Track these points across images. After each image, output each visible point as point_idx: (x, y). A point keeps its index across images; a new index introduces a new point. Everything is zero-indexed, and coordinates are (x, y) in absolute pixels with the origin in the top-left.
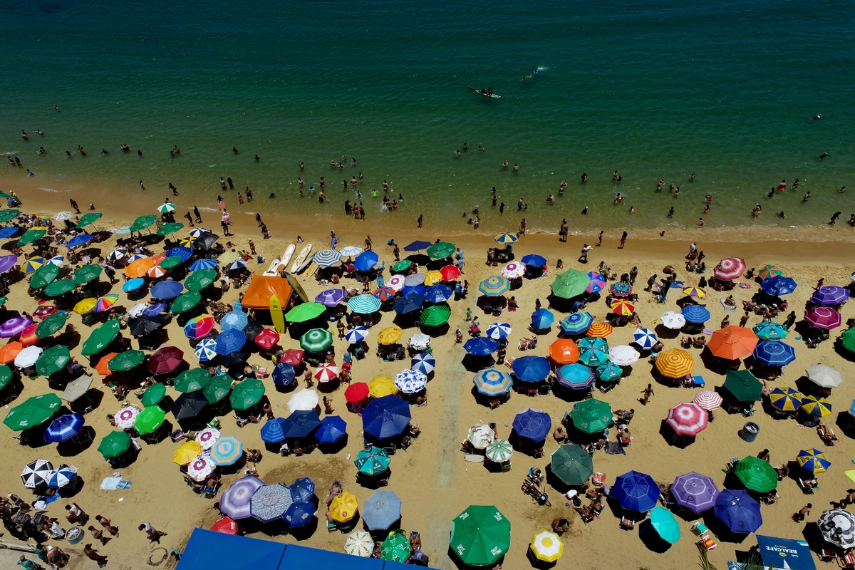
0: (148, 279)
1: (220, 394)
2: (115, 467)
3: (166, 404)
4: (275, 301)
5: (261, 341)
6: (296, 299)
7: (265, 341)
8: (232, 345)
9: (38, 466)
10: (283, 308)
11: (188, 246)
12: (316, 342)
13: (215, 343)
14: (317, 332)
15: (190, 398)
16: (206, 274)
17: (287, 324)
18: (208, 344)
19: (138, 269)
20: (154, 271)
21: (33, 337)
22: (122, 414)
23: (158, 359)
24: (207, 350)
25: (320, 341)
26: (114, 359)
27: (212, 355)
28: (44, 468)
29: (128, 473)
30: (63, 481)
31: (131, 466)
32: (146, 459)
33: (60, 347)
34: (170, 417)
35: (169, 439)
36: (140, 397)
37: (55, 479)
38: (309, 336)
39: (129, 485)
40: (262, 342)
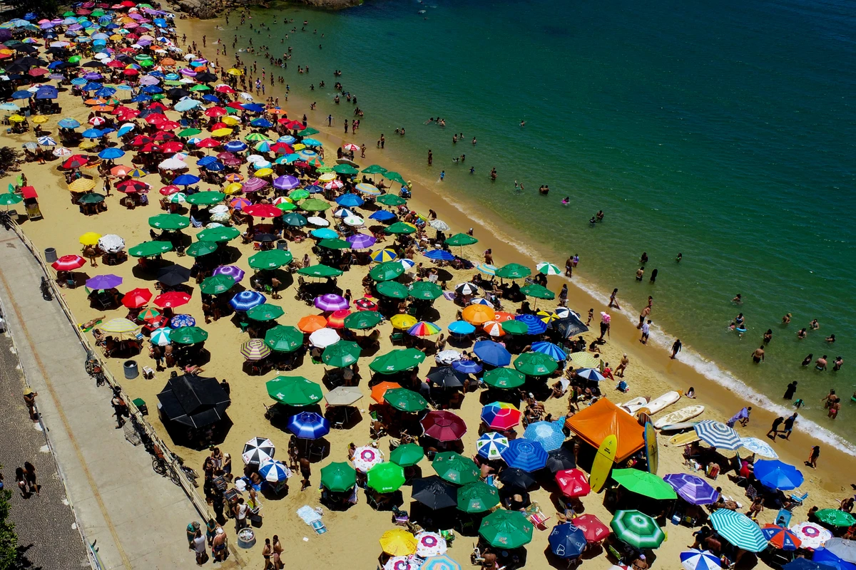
0: (481, 331)
1: (475, 506)
2: (323, 501)
3: (412, 474)
4: (610, 444)
5: (562, 480)
6: (641, 459)
7: (568, 483)
8: (524, 461)
9: (264, 445)
10: (616, 458)
11: (545, 320)
12: (635, 531)
13: (507, 445)
14: (644, 519)
15: (441, 485)
16: (546, 362)
17: (610, 481)
18: (499, 440)
19: (477, 315)
20: (491, 326)
21: (340, 321)
22: (365, 451)
23: (436, 420)
24: (493, 447)
25: (642, 533)
26: (395, 391)
27: (495, 454)
28: (267, 450)
29: (331, 518)
30: (272, 476)
31: (338, 513)
32: (355, 518)
33: (356, 345)
34: (407, 491)
35: (390, 514)
36: (392, 448)
37: (268, 468)
38: (631, 516)
39: (322, 531)
40: (563, 482)
